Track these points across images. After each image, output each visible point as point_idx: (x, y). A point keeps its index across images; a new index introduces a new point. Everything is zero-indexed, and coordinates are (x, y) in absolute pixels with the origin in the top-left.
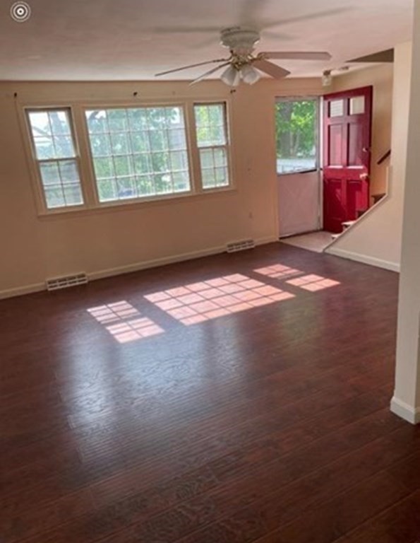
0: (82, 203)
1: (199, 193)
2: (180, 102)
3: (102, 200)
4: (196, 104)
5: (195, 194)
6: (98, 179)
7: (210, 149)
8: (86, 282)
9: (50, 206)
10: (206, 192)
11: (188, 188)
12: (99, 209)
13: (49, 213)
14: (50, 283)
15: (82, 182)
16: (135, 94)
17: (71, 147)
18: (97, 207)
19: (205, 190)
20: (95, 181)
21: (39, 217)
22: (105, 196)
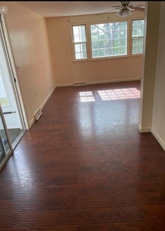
0: (86, 58)
1: (130, 56)
2: (126, 20)
3: (93, 57)
4: (133, 20)
5: (128, 56)
6: (92, 49)
7: (138, 38)
8: (85, 85)
9: (77, 58)
10: (133, 56)
11: (126, 54)
12: (92, 60)
13: (76, 61)
14: (74, 84)
15: (87, 50)
16: (109, 18)
17: (85, 38)
18: (91, 59)
19: (133, 55)
20: (91, 50)
21: (73, 62)
22: (94, 55)
